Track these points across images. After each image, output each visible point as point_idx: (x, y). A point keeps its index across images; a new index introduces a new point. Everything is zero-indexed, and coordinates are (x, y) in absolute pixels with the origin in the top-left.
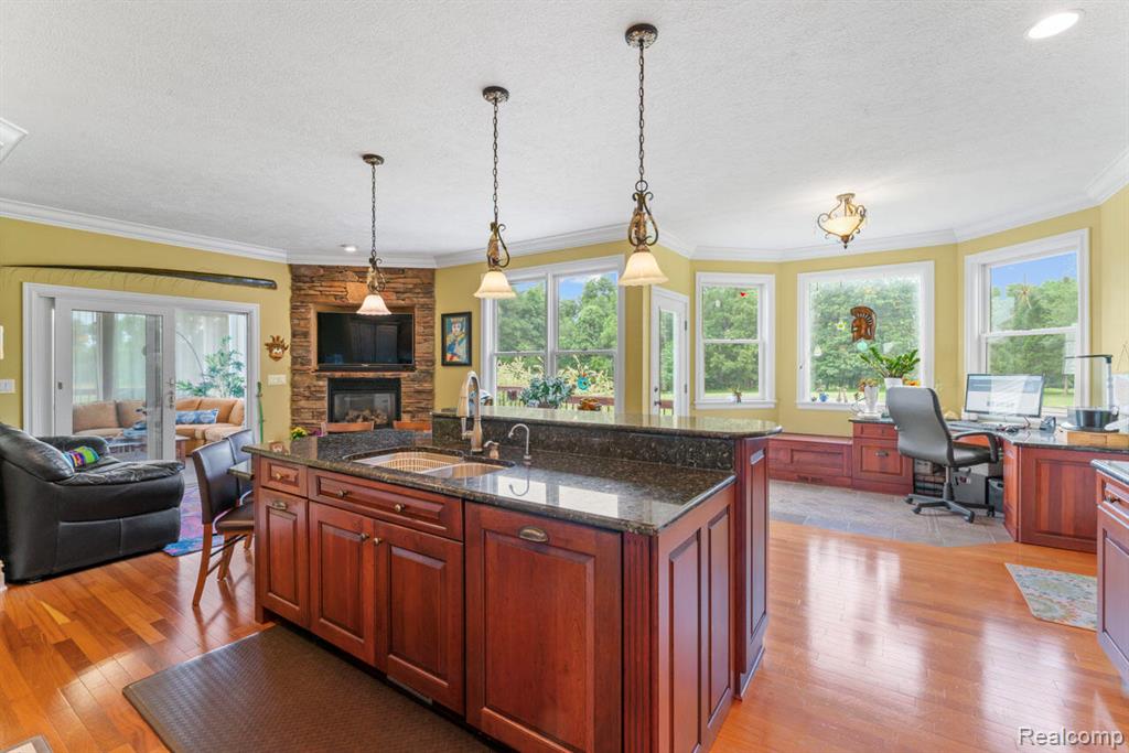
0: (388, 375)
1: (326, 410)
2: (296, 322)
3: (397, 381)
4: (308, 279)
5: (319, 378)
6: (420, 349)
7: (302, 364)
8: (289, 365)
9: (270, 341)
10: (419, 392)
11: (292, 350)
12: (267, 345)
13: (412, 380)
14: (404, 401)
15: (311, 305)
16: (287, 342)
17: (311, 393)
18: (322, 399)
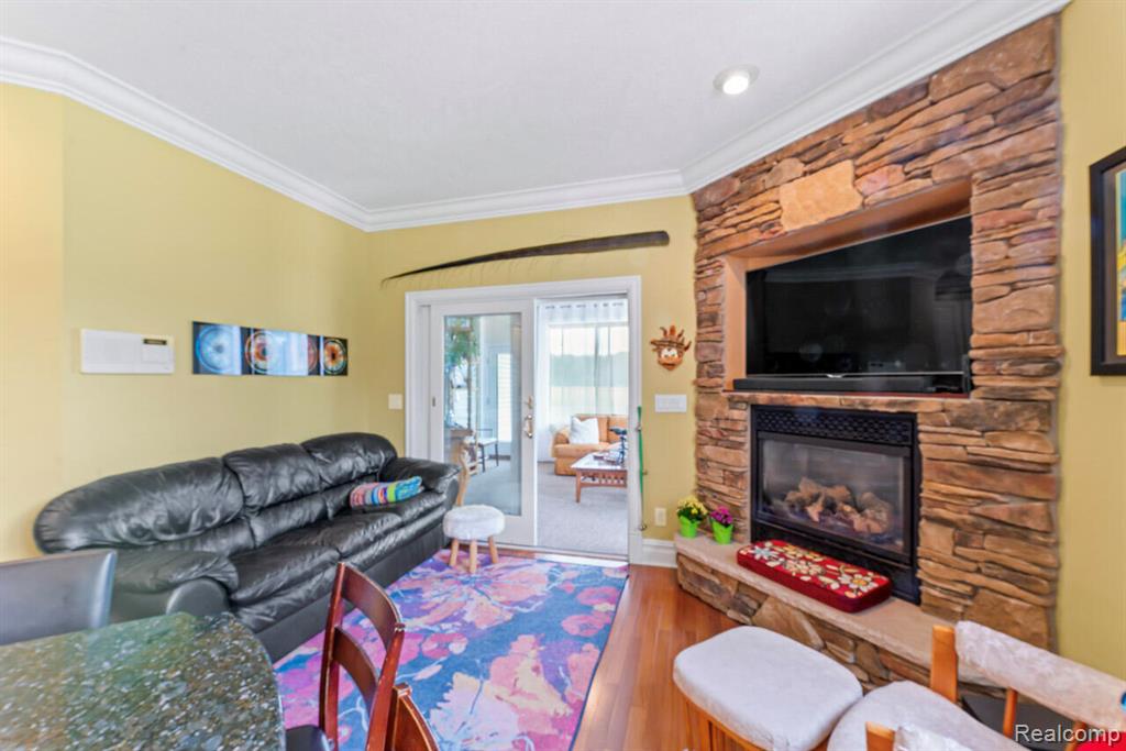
0: (879, 402)
1: (748, 469)
2: (702, 296)
3: (908, 421)
4: (716, 210)
5: (733, 403)
6: (990, 320)
7: (710, 376)
8: (693, 376)
9: (659, 336)
10: (984, 465)
11: (697, 349)
12: (653, 343)
13: (956, 423)
14: (930, 487)
15: (722, 259)
16: (690, 336)
17: (720, 431)
18: (738, 446)
